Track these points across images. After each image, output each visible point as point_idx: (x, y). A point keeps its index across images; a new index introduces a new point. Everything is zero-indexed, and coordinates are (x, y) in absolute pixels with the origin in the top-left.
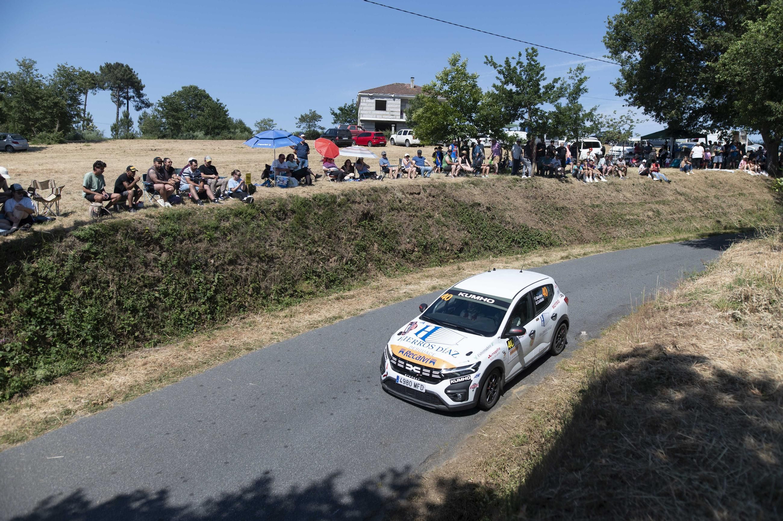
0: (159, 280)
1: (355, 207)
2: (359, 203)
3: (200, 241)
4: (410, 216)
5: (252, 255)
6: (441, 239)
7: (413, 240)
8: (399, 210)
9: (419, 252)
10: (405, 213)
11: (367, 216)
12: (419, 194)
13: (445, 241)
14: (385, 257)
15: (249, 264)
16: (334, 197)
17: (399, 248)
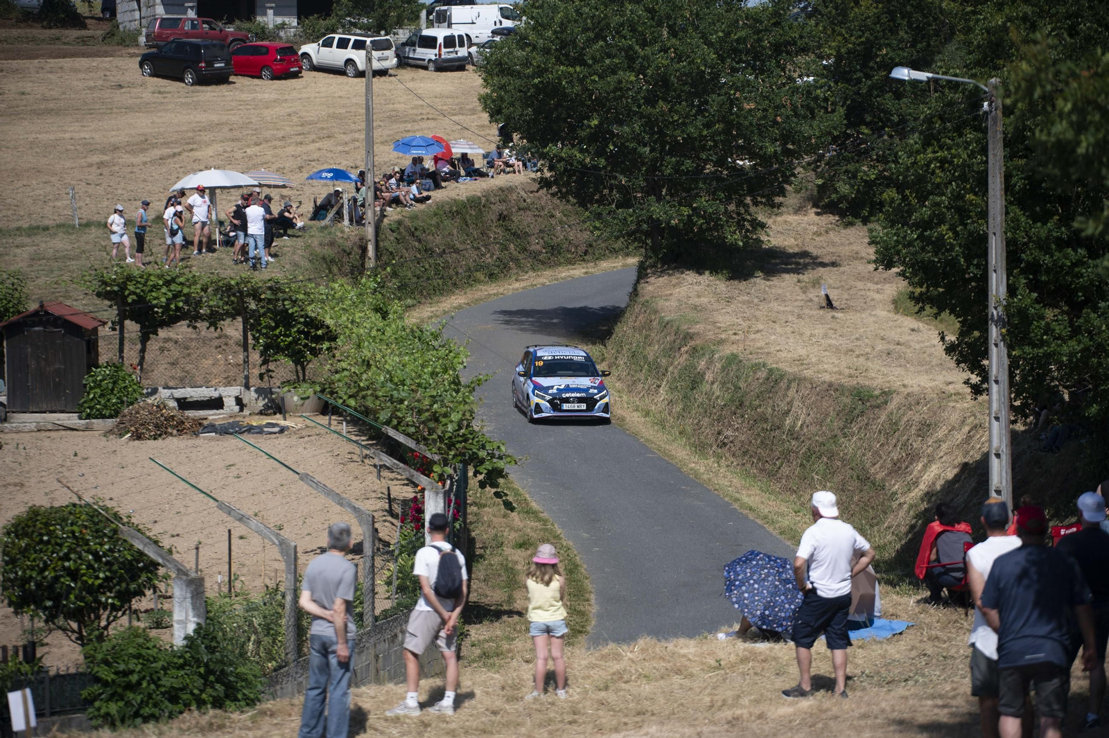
1: (492, 206)
2: (495, 204)
6: (566, 240)
7: (541, 240)
8: (525, 210)
9: (547, 253)
10: (530, 212)
11: (502, 217)
12: (537, 192)
13: (570, 242)
14: (520, 257)
15: (451, 254)
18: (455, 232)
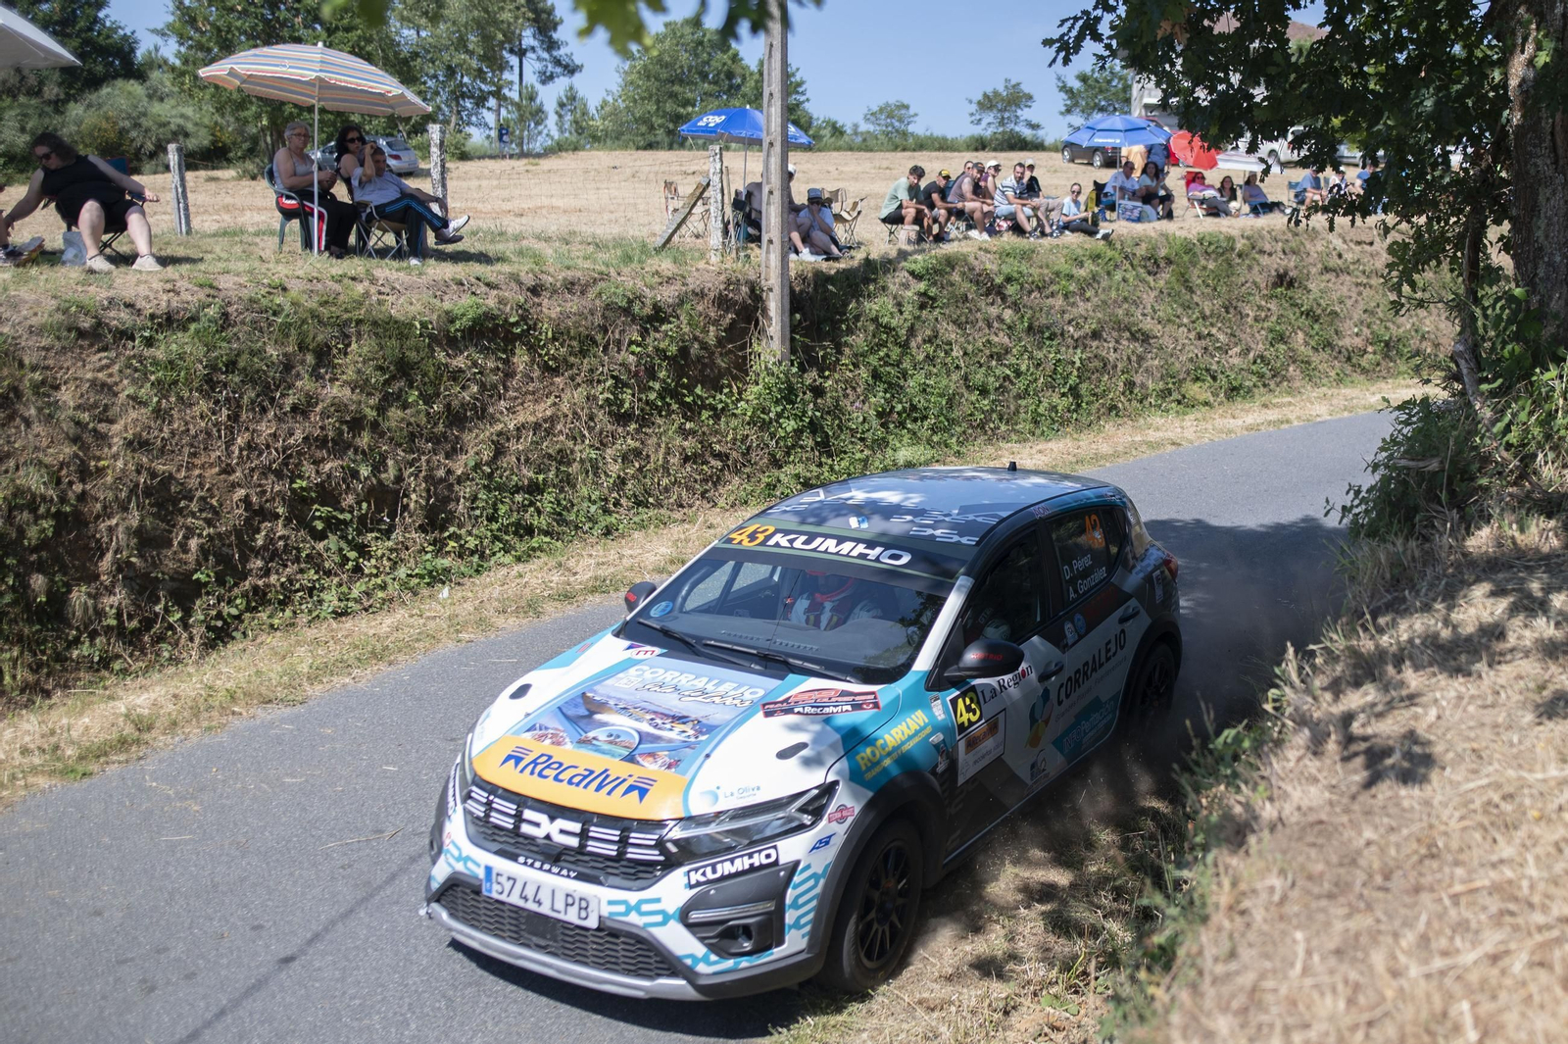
0: (1007, 351)
1: (1264, 260)
2: (1270, 254)
3: (1052, 295)
4: (1358, 285)
5: (1121, 327)
6: (1416, 331)
7: (1365, 329)
8: (1337, 272)
9: (1375, 353)
10: (1348, 278)
11: (1283, 280)
12: (1371, 244)
13: (1423, 337)
14: (1315, 359)
15: (1117, 342)
16: (1230, 239)
17: (1340, 343)
18: (1149, 298)
